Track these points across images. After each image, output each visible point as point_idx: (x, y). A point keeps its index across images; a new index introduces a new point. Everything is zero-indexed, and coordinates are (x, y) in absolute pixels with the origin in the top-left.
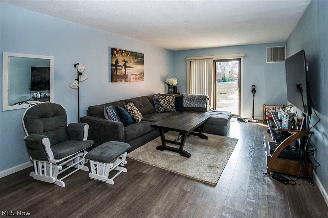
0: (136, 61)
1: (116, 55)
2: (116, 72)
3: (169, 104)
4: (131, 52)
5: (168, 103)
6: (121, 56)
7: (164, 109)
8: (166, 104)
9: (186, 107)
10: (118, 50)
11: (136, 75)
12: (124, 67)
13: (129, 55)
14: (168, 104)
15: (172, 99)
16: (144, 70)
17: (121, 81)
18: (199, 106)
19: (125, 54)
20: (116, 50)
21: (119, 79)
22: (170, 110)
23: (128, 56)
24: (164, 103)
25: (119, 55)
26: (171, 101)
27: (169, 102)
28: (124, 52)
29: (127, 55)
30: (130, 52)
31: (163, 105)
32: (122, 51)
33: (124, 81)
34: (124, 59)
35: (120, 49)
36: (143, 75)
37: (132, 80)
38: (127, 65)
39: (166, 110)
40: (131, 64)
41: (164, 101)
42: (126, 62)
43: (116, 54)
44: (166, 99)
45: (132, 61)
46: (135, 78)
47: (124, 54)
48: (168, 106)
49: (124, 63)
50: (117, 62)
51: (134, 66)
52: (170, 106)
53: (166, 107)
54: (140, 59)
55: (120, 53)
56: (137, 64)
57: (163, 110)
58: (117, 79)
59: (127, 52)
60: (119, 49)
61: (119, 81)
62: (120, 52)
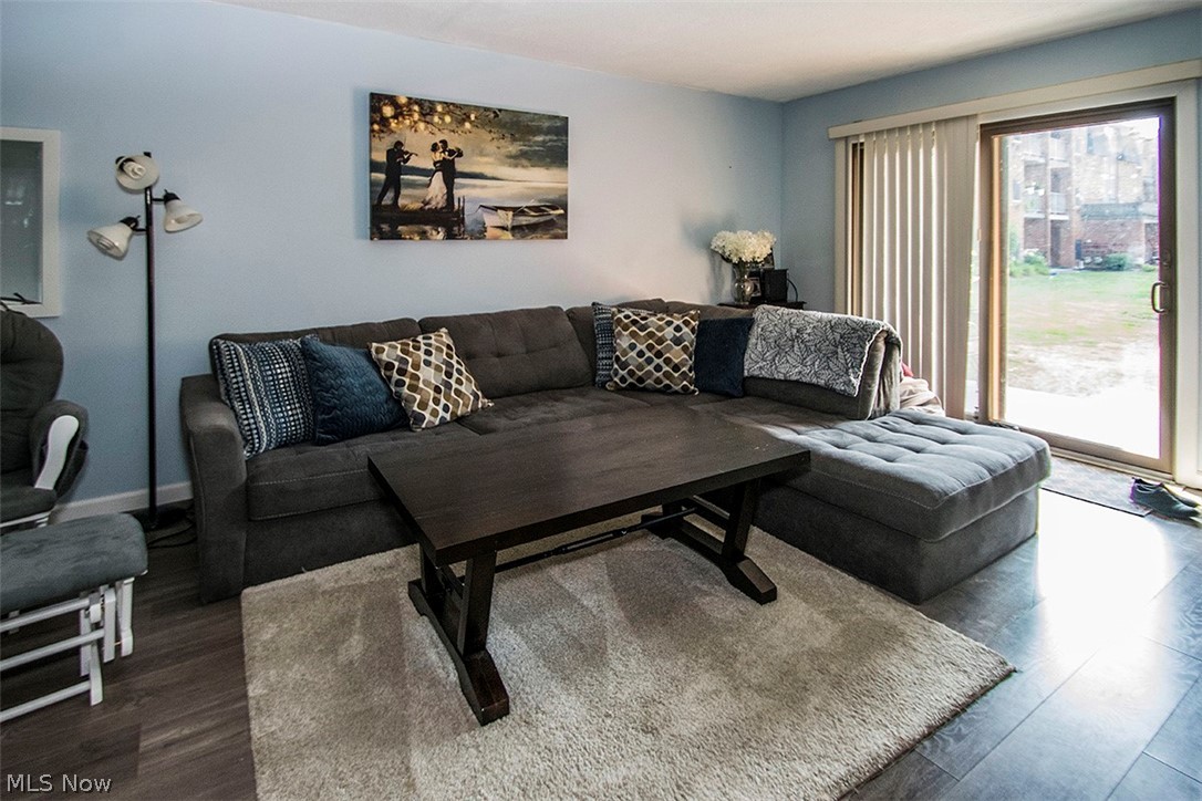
0: (514, 148)
1: (393, 125)
2: (390, 195)
3: (659, 354)
4: (486, 109)
5: (650, 348)
6: (422, 126)
7: (631, 373)
8: (641, 354)
9: (753, 377)
10: (403, 100)
11: (518, 211)
12: (439, 176)
13: (471, 122)
14: (648, 354)
15: (678, 329)
16: (567, 190)
17: (424, 235)
18: (814, 380)
19: (448, 119)
20: (392, 100)
21: (415, 228)
22: (658, 381)
23: (467, 125)
24: (632, 347)
25: (407, 122)
26: (670, 336)
27: (660, 341)
28: (439, 108)
29: (463, 124)
30: (477, 108)
31: (625, 353)
32: (427, 109)
33: (441, 235)
34: (444, 142)
35: (414, 96)
36: (562, 212)
37: (490, 232)
38: (460, 166)
39: (641, 380)
40: (487, 163)
41: (633, 334)
42: (451, 153)
43: (395, 117)
44: (643, 328)
45: (491, 147)
46: (509, 223)
47: (443, 119)
48: (649, 361)
49: (439, 156)
50: (397, 153)
51: (505, 171)
52: (660, 361)
53: (640, 367)
54: (544, 142)
55: (416, 116)
56: (524, 162)
57: (623, 379)
58: (400, 228)
59: (460, 113)
60: (410, 99)
61: (412, 233)
62: (416, 108)
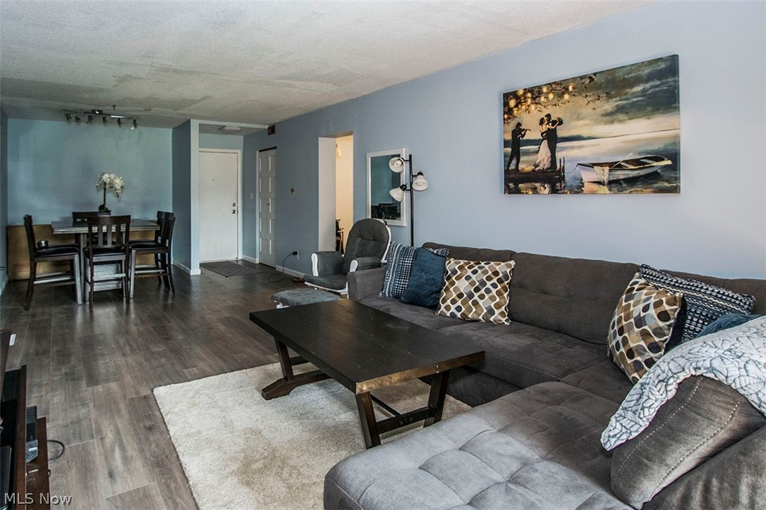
0: (609, 106)
1: (515, 112)
2: (514, 162)
4: (582, 78)
6: (533, 107)
10: (521, 92)
11: (615, 166)
12: (545, 143)
13: (569, 93)
17: (535, 190)
19: (551, 96)
20: (514, 94)
21: (529, 185)
23: (566, 97)
25: (524, 107)
28: (545, 90)
29: (563, 97)
30: (574, 79)
32: (536, 92)
33: (547, 191)
34: (549, 116)
35: (527, 87)
36: (669, 162)
40: (584, 125)
42: (554, 123)
43: (516, 106)
45: (587, 110)
46: (605, 178)
47: (547, 98)
49: (545, 128)
50: (518, 131)
51: (601, 129)
54: (644, 91)
55: (529, 101)
56: (621, 116)
58: (520, 185)
59: (560, 88)
60: (525, 90)
61: (527, 189)
62: (529, 95)
